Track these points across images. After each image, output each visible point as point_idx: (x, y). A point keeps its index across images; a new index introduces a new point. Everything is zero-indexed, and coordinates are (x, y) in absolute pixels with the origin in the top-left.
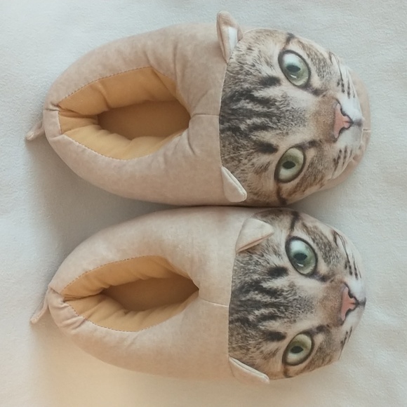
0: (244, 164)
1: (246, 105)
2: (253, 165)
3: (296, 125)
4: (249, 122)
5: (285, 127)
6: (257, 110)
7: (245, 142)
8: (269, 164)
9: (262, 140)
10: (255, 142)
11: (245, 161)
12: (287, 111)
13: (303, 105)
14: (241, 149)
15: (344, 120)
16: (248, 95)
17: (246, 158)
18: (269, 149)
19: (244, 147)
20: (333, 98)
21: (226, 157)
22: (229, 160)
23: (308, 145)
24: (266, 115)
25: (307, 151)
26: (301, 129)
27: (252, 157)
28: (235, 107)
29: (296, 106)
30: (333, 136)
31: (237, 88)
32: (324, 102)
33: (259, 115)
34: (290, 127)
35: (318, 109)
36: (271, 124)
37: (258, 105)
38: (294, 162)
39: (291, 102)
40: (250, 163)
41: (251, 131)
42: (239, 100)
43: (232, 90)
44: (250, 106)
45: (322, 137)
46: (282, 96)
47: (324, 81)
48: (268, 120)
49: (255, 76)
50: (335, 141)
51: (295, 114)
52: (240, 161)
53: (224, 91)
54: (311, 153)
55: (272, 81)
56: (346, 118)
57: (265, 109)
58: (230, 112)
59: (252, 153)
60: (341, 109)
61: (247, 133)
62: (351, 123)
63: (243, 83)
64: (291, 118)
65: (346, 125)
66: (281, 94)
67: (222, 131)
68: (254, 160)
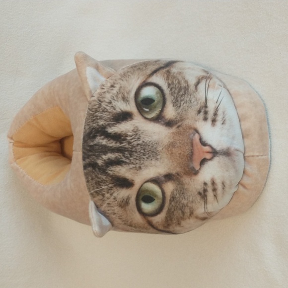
0: (108, 198)
1: (101, 141)
2: (115, 198)
3: (147, 158)
4: (105, 157)
5: (137, 161)
6: (111, 145)
7: (104, 177)
8: (128, 198)
9: (117, 174)
10: (111, 176)
11: (107, 195)
12: (138, 144)
13: (155, 138)
14: (102, 184)
15: (205, 151)
16: (102, 131)
17: (108, 193)
18: (125, 183)
19: (103, 181)
20: (190, 128)
21: (92, 192)
22: (94, 194)
23: (163, 179)
24: (118, 150)
25: (163, 185)
26: (153, 162)
27: (112, 191)
28: (92, 144)
29: (147, 139)
30: (193, 169)
31: (94, 125)
32: (179, 133)
33: (113, 150)
34: (142, 162)
35: (172, 140)
36: (124, 159)
37: (112, 141)
38: (152, 196)
39: (142, 136)
40: (112, 197)
41: (108, 167)
42: (94, 137)
43: (90, 128)
44: (104, 142)
45: (178, 169)
46: (133, 131)
47: (179, 111)
48: (121, 154)
49: (110, 113)
50: (196, 173)
51: (147, 147)
52: (103, 195)
53: (85, 128)
54: (169, 187)
55: (125, 116)
56: (207, 149)
57: (118, 145)
58: (88, 148)
59: (111, 187)
60: (200, 139)
61: (104, 167)
62: (214, 153)
63: (99, 121)
64: (143, 151)
65: (208, 156)
66: (132, 129)
67: (85, 167)
68: (115, 195)
